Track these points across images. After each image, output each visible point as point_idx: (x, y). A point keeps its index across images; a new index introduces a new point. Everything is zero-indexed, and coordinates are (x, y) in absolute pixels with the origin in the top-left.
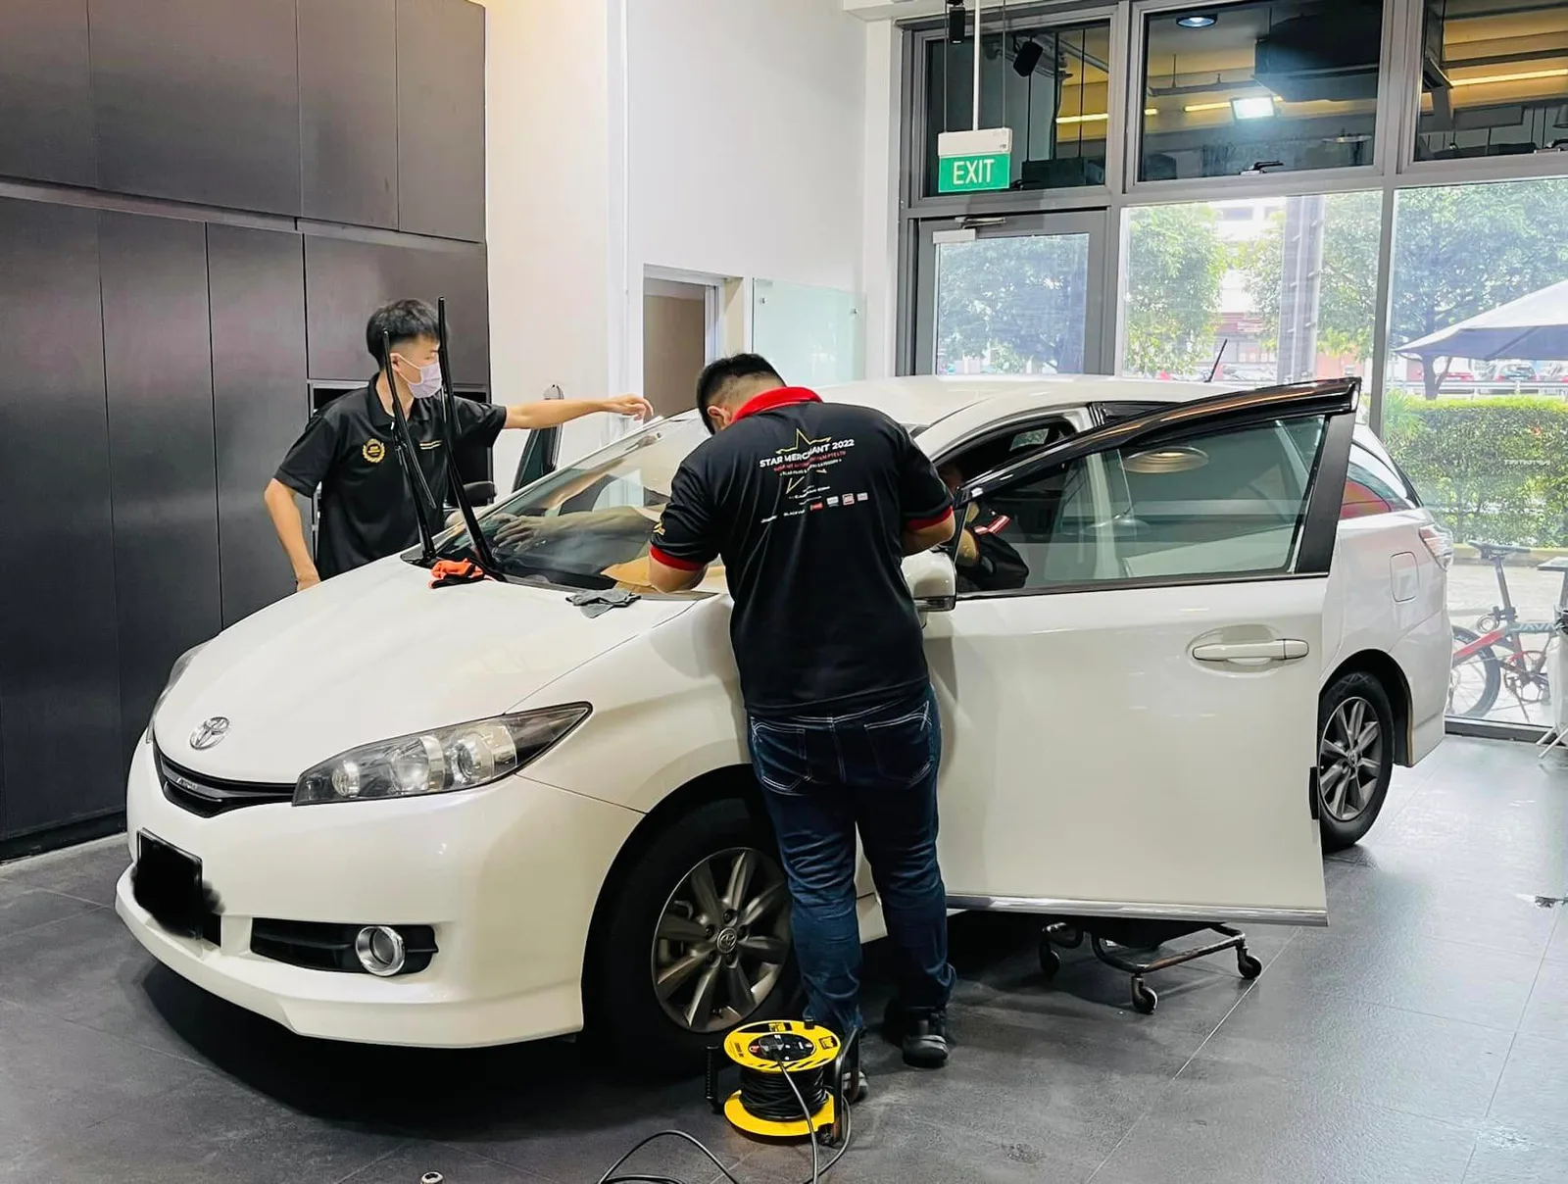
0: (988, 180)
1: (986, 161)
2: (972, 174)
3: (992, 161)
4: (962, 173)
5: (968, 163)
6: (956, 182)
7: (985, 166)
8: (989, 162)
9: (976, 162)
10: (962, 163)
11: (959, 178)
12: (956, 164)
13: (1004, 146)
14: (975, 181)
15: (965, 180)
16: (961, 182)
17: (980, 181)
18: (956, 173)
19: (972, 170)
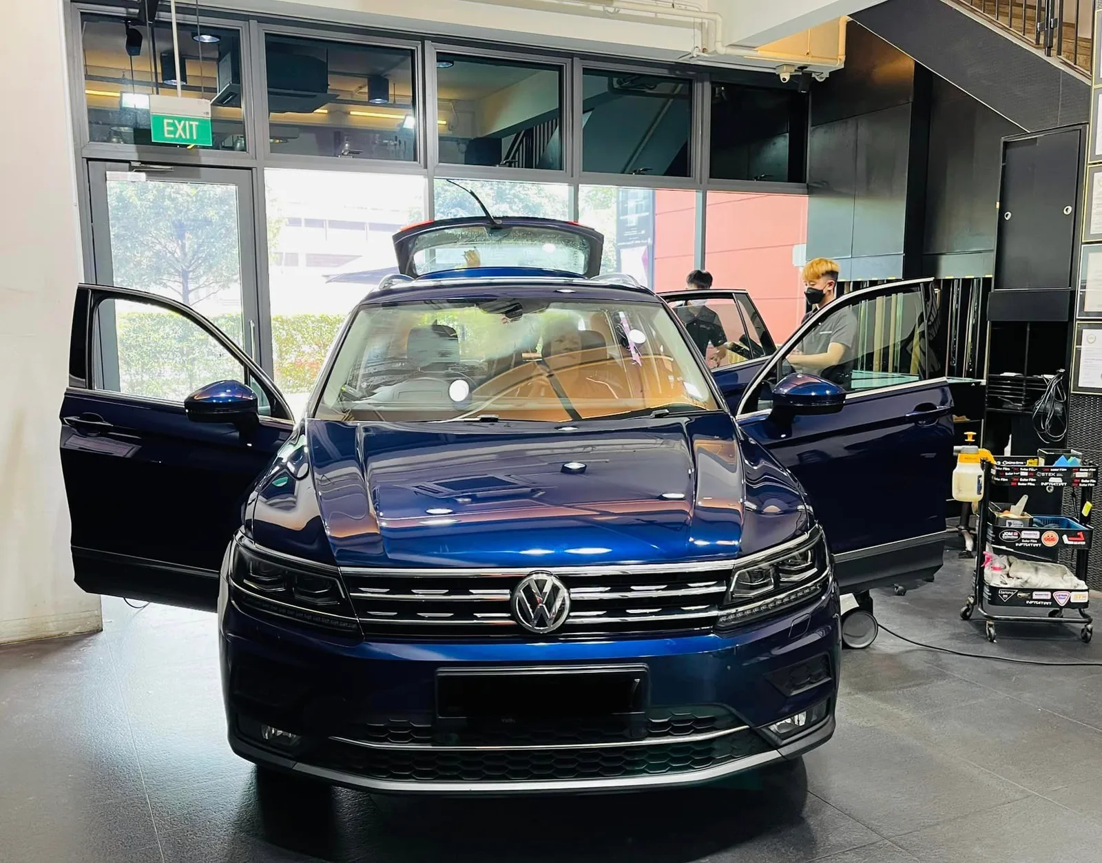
0: (195, 138)
1: (191, 123)
2: (180, 131)
3: (197, 123)
4: (172, 129)
5: (176, 122)
6: (166, 135)
7: (191, 126)
8: (194, 124)
9: (183, 122)
10: (171, 121)
11: (169, 132)
12: (166, 121)
13: (207, 113)
14: (184, 137)
15: (175, 135)
16: (172, 136)
17: (188, 137)
18: (166, 128)
19: (180, 128)
